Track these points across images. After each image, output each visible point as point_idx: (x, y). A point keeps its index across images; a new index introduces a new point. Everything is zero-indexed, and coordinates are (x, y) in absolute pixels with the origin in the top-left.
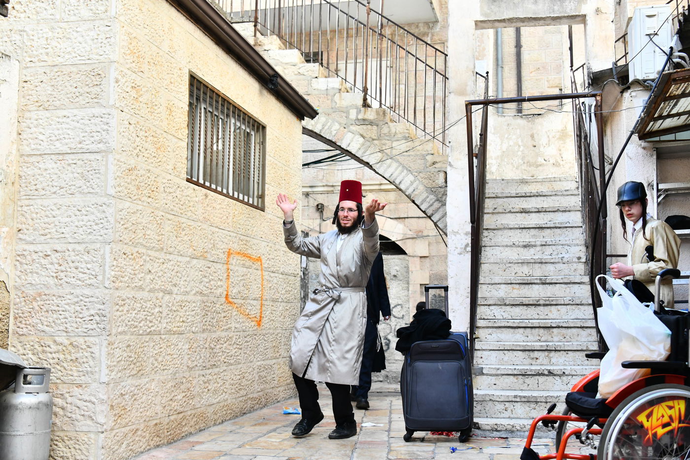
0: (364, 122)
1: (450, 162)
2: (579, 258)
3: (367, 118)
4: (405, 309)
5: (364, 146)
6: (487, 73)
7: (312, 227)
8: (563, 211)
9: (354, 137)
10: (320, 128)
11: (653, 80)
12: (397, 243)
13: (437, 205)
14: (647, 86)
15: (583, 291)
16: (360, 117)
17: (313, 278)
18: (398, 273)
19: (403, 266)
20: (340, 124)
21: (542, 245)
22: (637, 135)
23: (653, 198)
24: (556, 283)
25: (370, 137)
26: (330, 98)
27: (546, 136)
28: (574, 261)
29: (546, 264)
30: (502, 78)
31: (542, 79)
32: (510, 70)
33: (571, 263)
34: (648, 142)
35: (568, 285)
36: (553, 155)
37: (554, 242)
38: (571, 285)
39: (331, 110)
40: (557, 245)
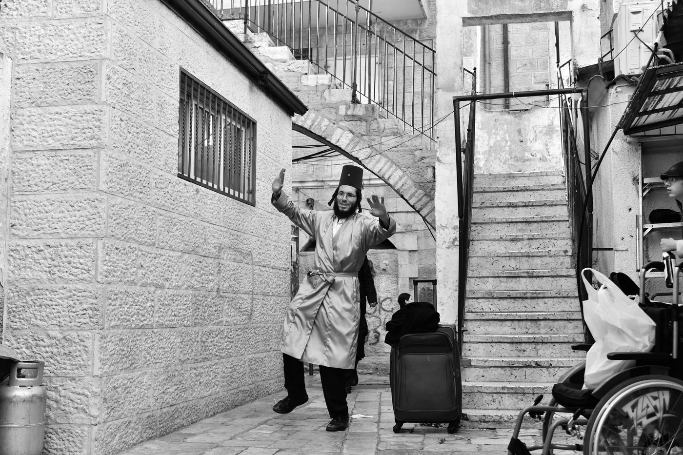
0: (354, 118)
1: (438, 158)
2: (566, 252)
3: (356, 114)
4: (394, 303)
5: (354, 142)
6: (475, 69)
8: (549, 205)
9: (343, 132)
10: (310, 124)
11: (638, 76)
14: (633, 82)
15: (569, 284)
16: (349, 113)
18: (388, 267)
19: (392, 260)
20: (330, 120)
21: (529, 239)
22: (622, 130)
23: (638, 192)
24: (543, 276)
25: (359, 133)
26: (319, 94)
27: (533, 131)
28: (560, 254)
29: (533, 258)
30: (490, 75)
31: (529, 75)
32: (498, 66)
33: (557, 256)
34: (633, 137)
35: (555, 278)
36: (540, 150)
37: (541, 235)
38: (558, 279)
39: (321, 106)
40: (544, 238)
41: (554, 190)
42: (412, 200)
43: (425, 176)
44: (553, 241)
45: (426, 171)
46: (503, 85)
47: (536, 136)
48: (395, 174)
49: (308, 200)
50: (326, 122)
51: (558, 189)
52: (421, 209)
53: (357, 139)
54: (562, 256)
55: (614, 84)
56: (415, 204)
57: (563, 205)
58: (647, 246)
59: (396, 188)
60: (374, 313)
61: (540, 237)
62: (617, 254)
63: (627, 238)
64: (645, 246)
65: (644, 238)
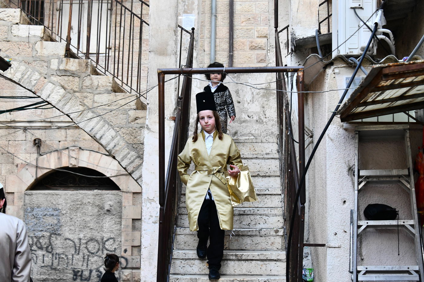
0: (65, 73)
1: (147, 125)
2: (277, 231)
3: (69, 69)
4: (117, 243)
5: (65, 98)
6: (193, 29)
7: (28, 161)
8: (263, 176)
9: (54, 88)
10: (19, 77)
11: (357, 57)
12: (111, 179)
13: (137, 162)
14: (351, 64)
15: (279, 269)
16: (62, 67)
17: (28, 211)
18: (112, 208)
19: (117, 201)
20: (40, 74)
21: (240, 215)
22: (339, 116)
23: (353, 184)
24: (252, 260)
25: (71, 89)
26: (31, 46)
27: (250, 93)
28: (271, 234)
29: (243, 238)
30: (216, 26)
31: (252, 29)
32: (223, 19)
33: (268, 236)
34: (350, 123)
35: (265, 262)
36: (257, 112)
37: (252, 211)
38: (267, 262)
39: (32, 59)
40: (256, 214)
41: (268, 159)
42: (124, 162)
43: (138, 138)
44: (264, 217)
45: (139, 132)
46: (228, 37)
47: (253, 97)
48: (107, 134)
49: (35, 140)
50: (36, 76)
51: (272, 158)
52: (133, 172)
53: (69, 96)
54: (273, 236)
55: (331, 64)
56: (127, 166)
57: (276, 176)
58: (361, 243)
59: (108, 149)
60: (97, 252)
61: (252, 213)
62: (329, 251)
63: (341, 234)
64: (358, 243)
65: (358, 236)
